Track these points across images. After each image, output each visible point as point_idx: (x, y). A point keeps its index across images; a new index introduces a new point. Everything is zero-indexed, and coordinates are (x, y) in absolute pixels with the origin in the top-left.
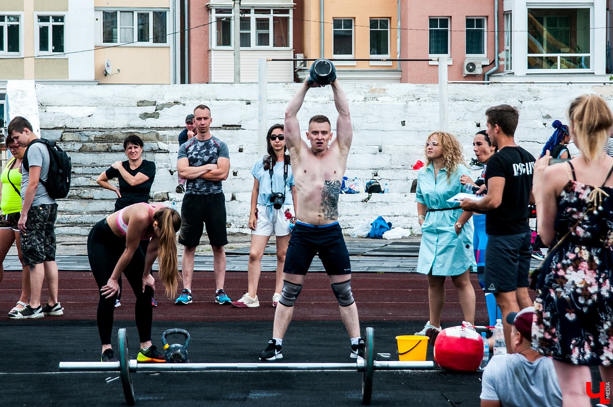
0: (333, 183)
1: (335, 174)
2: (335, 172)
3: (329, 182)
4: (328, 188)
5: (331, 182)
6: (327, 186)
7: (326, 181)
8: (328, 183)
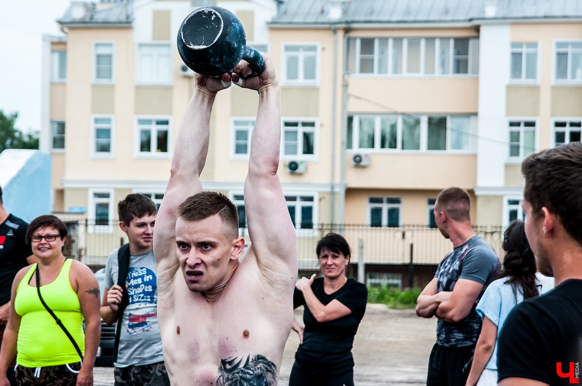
0: (241, 366)
1: (245, 341)
2: (246, 334)
3: (230, 363)
4: (228, 379)
5: (236, 362)
6: (226, 375)
7: (224, 362)
8: (228, 367)
